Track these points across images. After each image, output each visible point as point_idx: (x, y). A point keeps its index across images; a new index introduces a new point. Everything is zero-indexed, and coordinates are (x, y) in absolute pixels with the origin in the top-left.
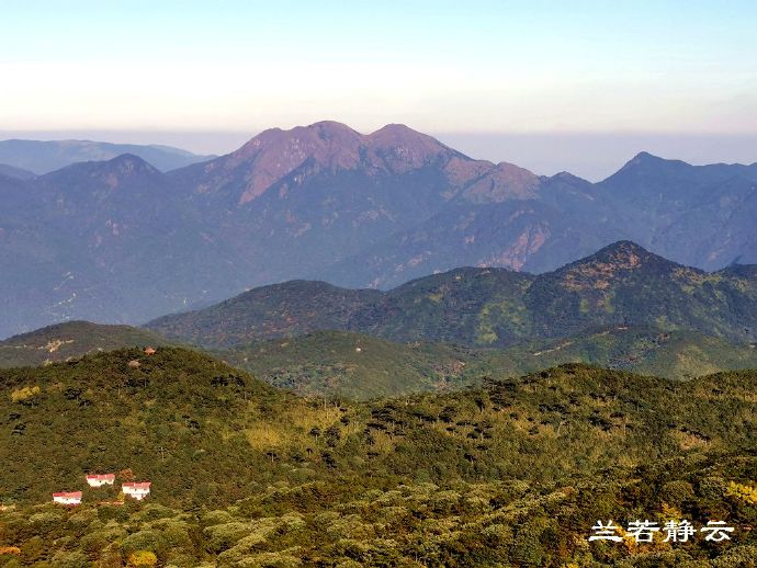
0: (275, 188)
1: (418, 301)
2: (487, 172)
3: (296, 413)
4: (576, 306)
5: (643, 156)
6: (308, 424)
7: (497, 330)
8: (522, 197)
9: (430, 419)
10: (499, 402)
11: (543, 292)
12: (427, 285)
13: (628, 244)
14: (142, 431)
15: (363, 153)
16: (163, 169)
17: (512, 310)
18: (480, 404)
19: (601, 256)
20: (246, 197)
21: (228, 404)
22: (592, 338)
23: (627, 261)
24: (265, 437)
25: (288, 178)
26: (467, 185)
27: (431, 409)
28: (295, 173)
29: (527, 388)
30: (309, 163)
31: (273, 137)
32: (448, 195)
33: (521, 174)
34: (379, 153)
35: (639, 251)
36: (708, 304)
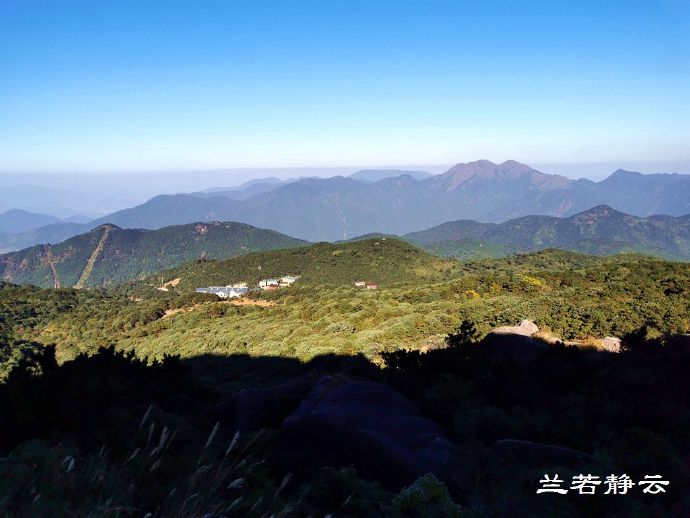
0: (461, 185)
1: (510, 228)
2: (549, 178)
3: (434, 264)
4: (578, 231)
5: (620, 171)
6: (439, 268)
7: (543, 240)
8: (563, 188)
9: (488, 268)
10: (517, 262)
11: (564, 225)
12: (516, 221)
13: (604, 206)
14: (376, 267)
15: (496, 171)
16: (419, 179)
17: (550, 232)
18: (509, 263)
19: (592, 211)
20: (449, 189)
21: (409, 259)
22: (582, 243)
23: (603, 213)
24: (422, 271)
25: (466, 182)
26: (540, 184)
27: (488, 264)
28: (469, 180)
29: (531, 258)
30: (475, 175)
31: (460, 167)
32: (531, 188)
33: (563, 179)
34: (503, 171)
35: (609, 209)
36: (640, 231)
